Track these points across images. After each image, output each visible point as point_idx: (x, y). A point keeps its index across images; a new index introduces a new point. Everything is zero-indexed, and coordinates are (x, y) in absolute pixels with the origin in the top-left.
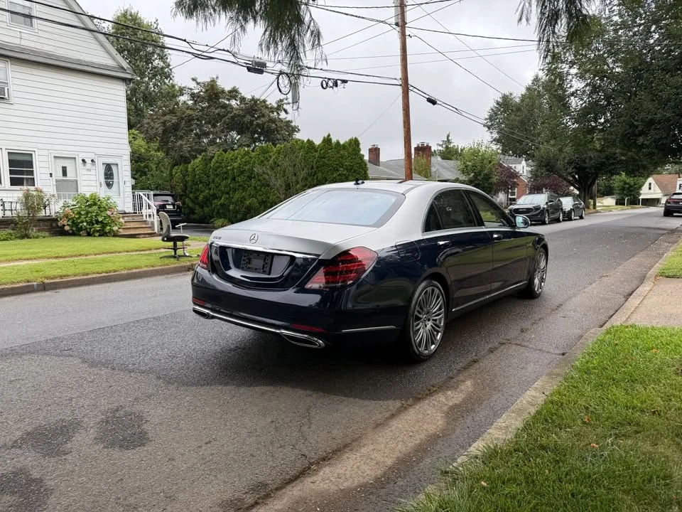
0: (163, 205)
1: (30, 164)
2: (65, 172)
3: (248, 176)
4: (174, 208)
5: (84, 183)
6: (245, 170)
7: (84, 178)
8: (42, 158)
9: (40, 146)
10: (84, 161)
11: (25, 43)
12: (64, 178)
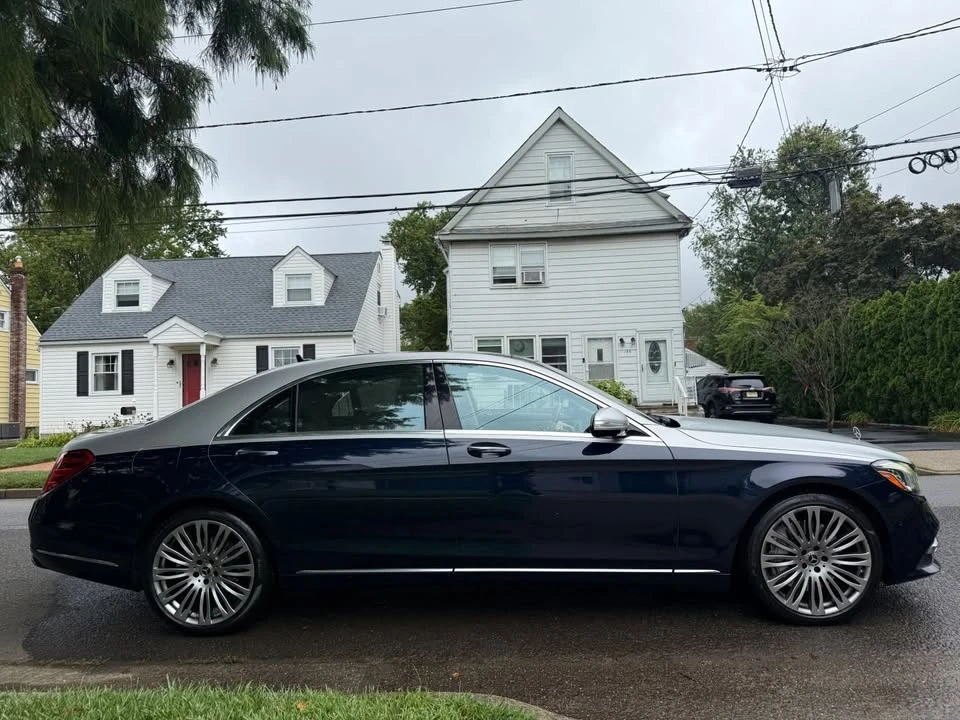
0: (741, 392)
1: (563, 349)
2: (600, 357)
3: (892, 340)
4: (759, 396)
5: (624, 367)
6: (886, 329)
7: (623, 361)
8: (576, 342)
9: (572, 328)
10: (622, 340)
11: (562, 220)
12: (601, 363)
